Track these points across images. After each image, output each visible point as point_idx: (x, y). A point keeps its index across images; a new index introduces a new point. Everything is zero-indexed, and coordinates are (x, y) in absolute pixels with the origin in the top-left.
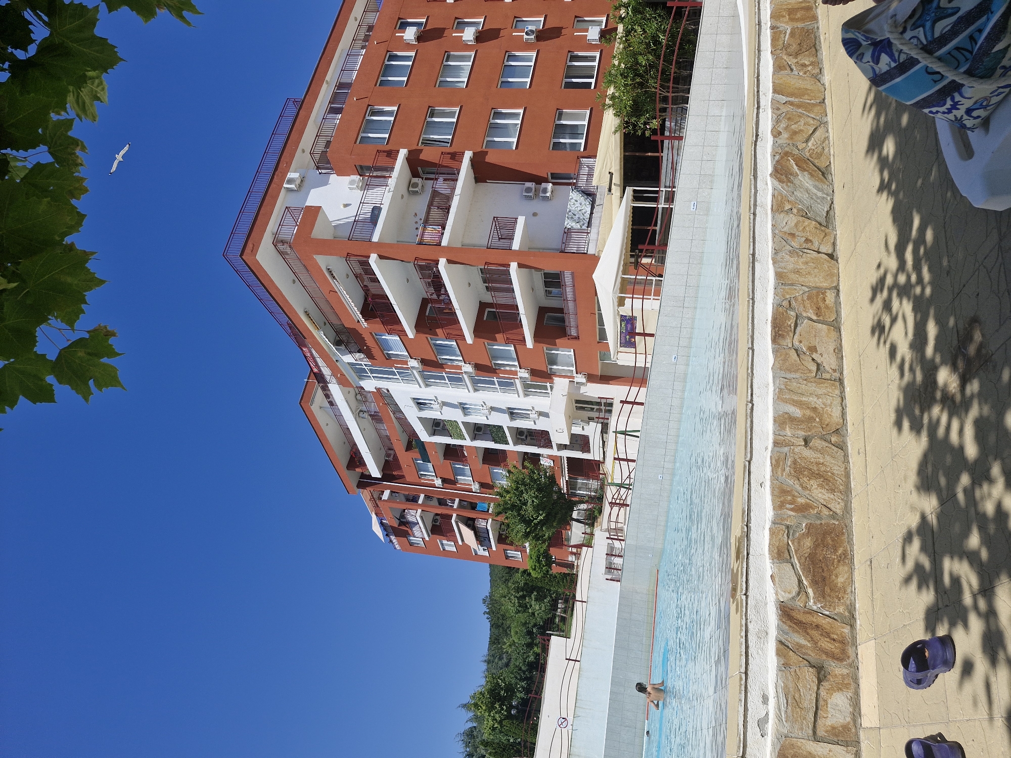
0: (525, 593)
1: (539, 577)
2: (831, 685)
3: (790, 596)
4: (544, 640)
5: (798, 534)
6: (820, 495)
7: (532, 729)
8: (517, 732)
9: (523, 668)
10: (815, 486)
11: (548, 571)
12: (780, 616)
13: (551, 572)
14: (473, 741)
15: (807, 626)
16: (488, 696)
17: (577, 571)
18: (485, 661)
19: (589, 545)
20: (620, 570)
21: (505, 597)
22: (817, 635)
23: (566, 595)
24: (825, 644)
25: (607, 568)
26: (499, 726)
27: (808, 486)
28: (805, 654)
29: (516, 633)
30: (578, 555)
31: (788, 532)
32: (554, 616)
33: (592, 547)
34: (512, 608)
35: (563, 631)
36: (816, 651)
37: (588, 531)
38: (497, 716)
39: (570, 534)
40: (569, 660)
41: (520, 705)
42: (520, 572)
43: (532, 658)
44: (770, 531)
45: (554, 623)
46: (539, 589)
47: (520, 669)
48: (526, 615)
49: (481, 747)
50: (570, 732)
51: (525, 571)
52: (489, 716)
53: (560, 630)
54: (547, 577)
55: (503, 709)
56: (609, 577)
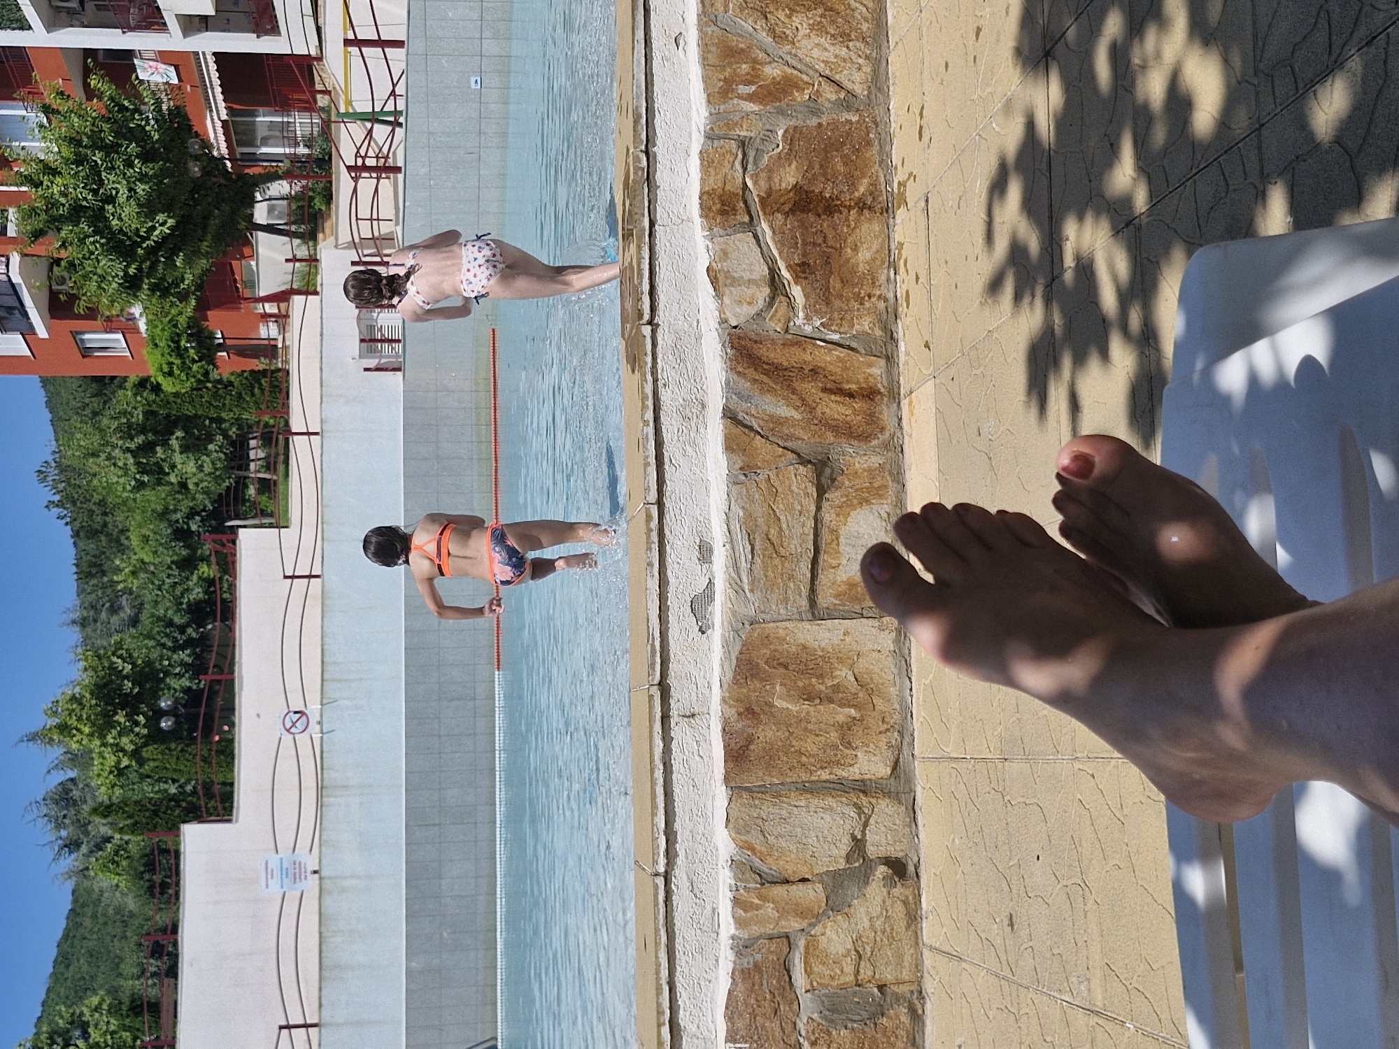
0: (151, 437)
1: (183, 391)
2: (847, 496)
3: (753, 310)
4: (223, 545)
5: (766, 157)
6: (816, 53)
7: (219, 752)
8: (182, 768)
9: (178, 620)
10: (804, 30)
11: (206, 374)
12: (731, 360)
13: (214, 375)
14: (73, 812)
15: (791, 374)
16: (94, 702)
17: (287, 362)
18: (74, 622)
19: (310, 290)
20: (398, 341)
21: (95, 455)
22: (813, 391)
23: (266, 425)
24: (834, 408)
25: (362, 341)
26: (134, 763)
27: (788, 32)
28: (790, 437)
29: (146, 539)
30: (282, 319)
31: (744, 155)
32: (242, 484)
33: (315, 293)
34: (122, 480)
35: (271, 515)
36: (813, 427)
37: (302, 252)
38: (125, 741)
39: (255, 268)
40: (293, 577)
41: (184, 706)
42: (128, 385)
43: (197, 593)
44: (702, 159)
45: (244, 501)
46: (187, 423)
47: (170, 623)
48: (163, 490)
49: (97, 819)
50: (317, 737)
51: (143, 383)
52: (104, 745)
53: (263, 514)
54: (207, 388)
55: (137, 724)
56: (372, 363)
